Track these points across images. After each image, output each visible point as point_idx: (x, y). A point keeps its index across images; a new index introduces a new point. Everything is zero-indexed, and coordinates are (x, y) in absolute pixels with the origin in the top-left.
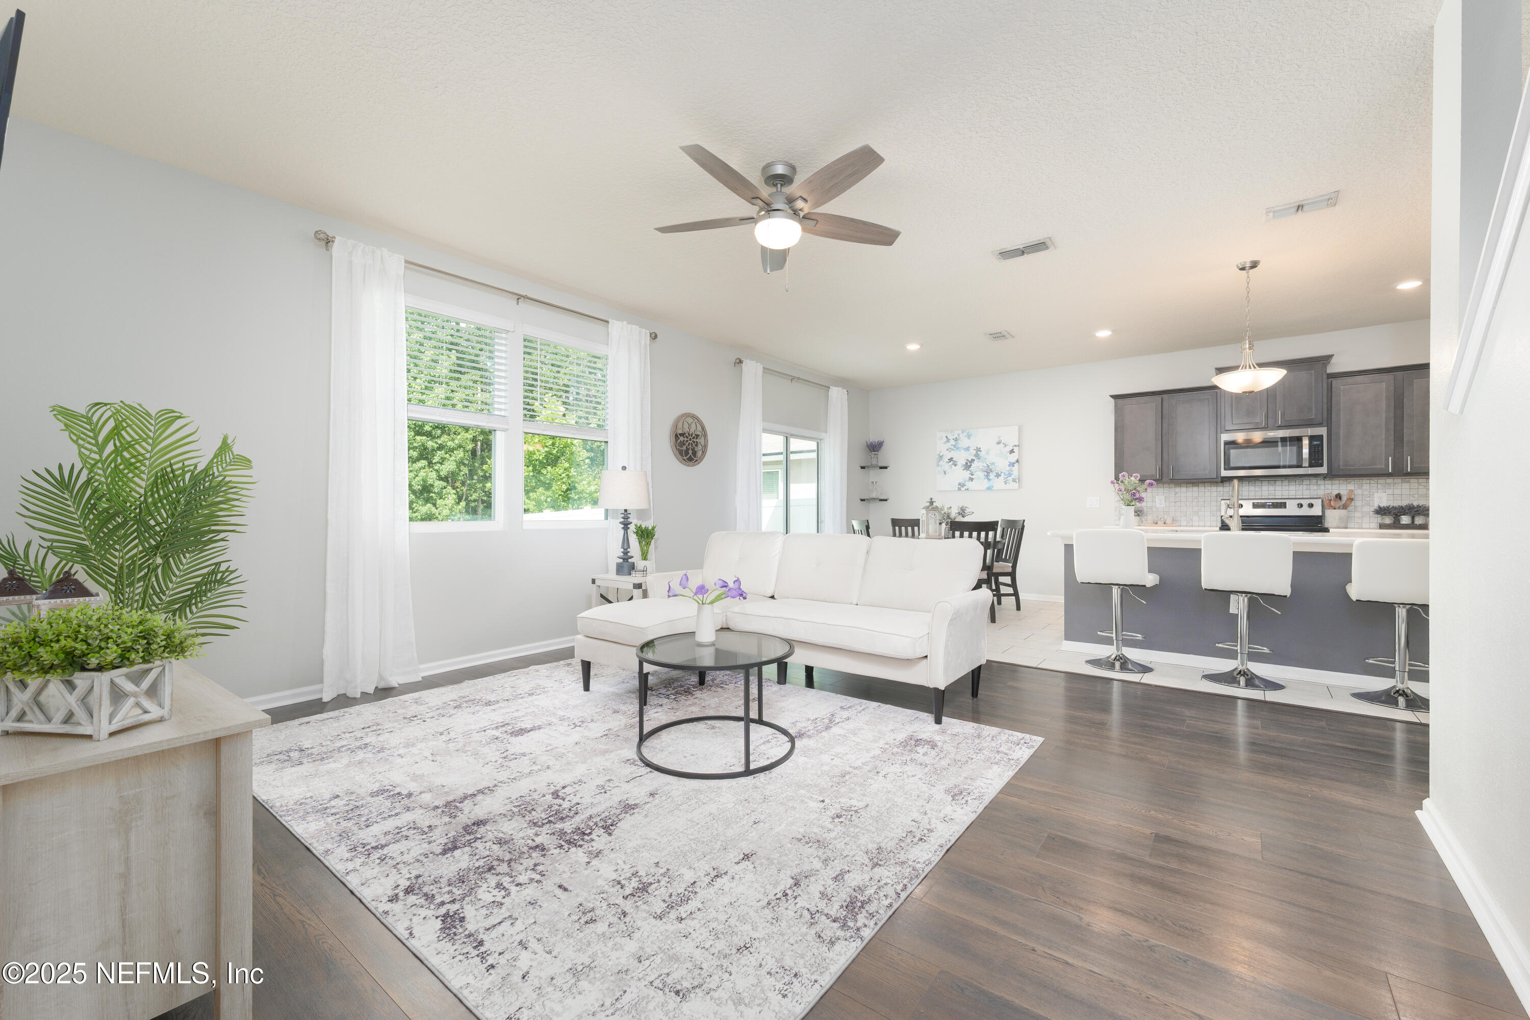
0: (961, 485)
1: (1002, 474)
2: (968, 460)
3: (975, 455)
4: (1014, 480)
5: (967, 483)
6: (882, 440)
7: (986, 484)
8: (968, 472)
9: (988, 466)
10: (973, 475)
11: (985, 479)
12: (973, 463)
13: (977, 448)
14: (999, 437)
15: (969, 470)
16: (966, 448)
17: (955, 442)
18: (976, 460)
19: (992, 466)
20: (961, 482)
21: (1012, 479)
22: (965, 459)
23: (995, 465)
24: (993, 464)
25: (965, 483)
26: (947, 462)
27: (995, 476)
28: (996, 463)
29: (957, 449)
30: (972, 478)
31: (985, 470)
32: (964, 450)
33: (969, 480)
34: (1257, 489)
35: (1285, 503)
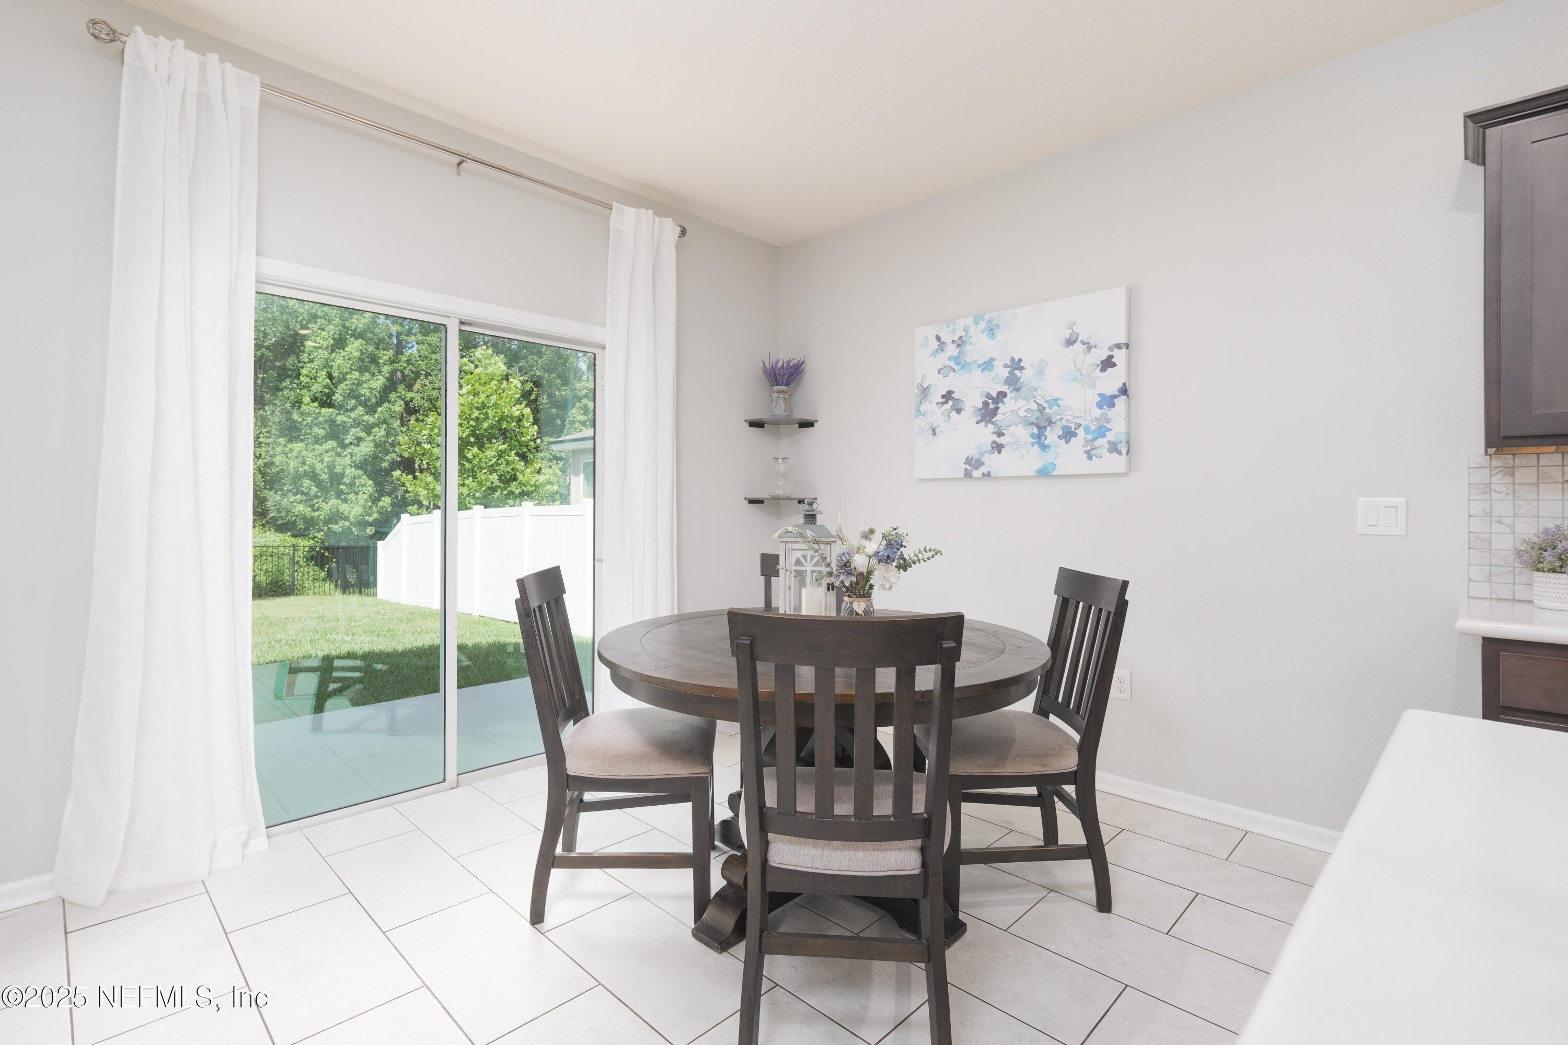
0: (973, 463)
1: (1080, 431)
2: (988, 396)
3: (1007, 382)
4: (1114, 448)
5: (986, 459)
7: (1034, 460)
8: (991, 427)
9: (1041, 409)
10: (1003, 434)
11: (1033, 444)
12: (1003, 403)
13: (1013, 359)
14: (1071, 326)
15: (992, 423)
16: (985, 363)
17: (959, 349)
18: (1011, 392)
19: (1050, 408)
20: (972, 459)
21: (1109, 442)
22: (983, 391)
23: (1059, 406)
24: (1055, 402)
25: (982, 460)
26: (938, 403)
27: (1059, 437)
28: (1062, 400)
29: (963, 367)
30: (1001, 444)
31: (1033, 419)
32: (980, 369)
33: (993, 448)
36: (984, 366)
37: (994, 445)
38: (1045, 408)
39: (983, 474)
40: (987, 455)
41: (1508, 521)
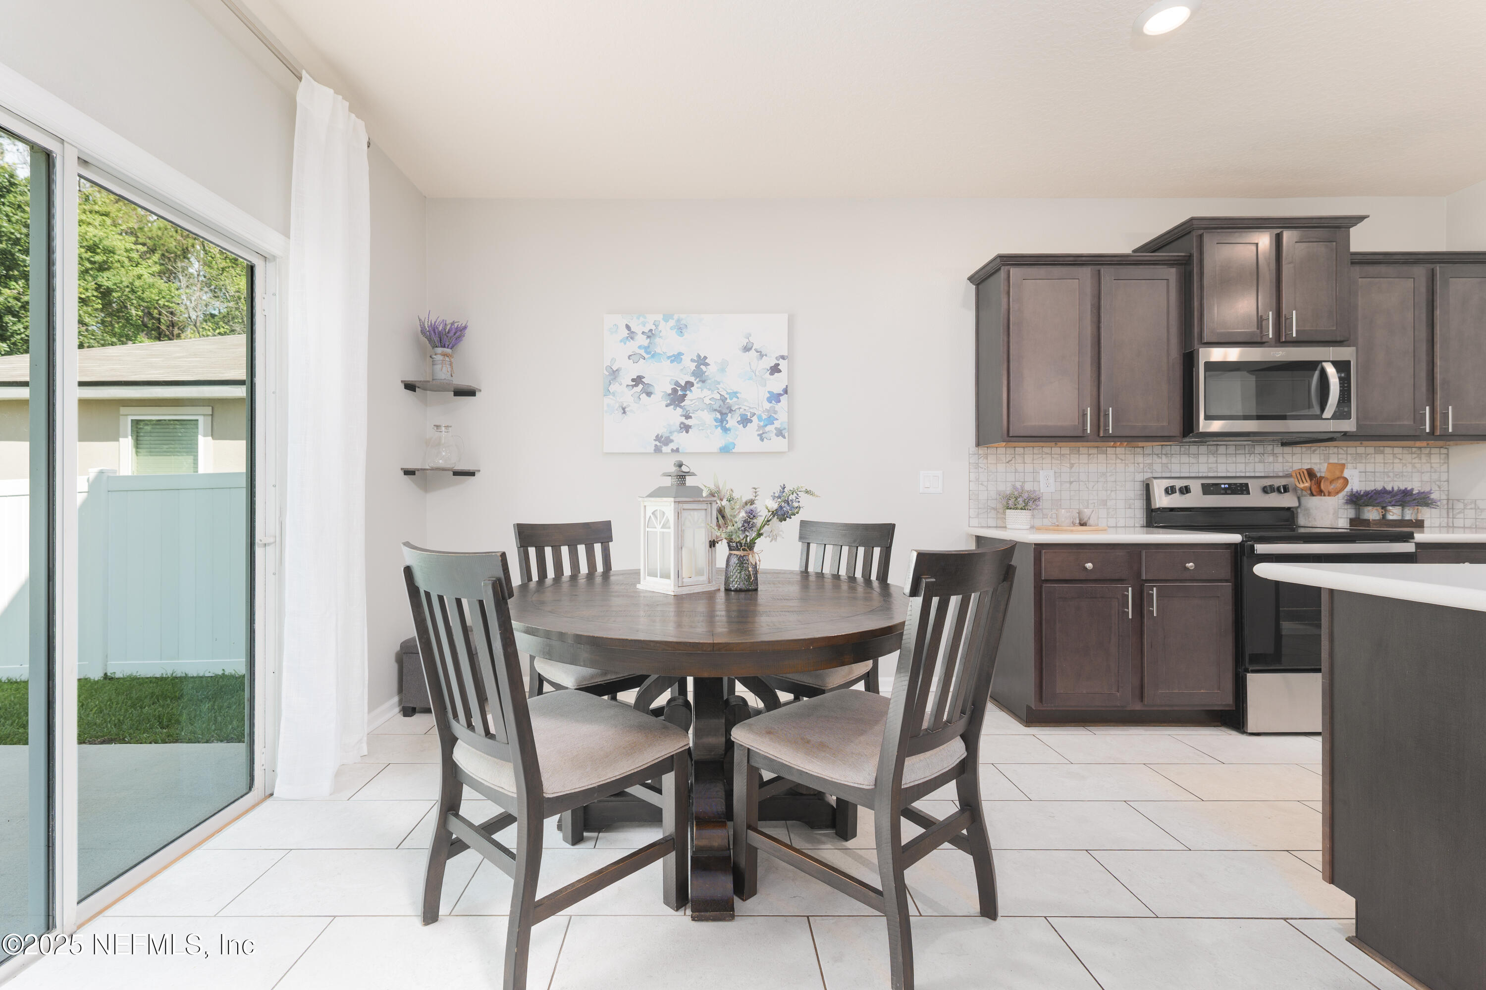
0: (663, 440)
1: (755, 419)
2: (677, 384)
3: (694, 374)
4: (780, 433)
5: (674, 437)
6: (462, 322)
7: (718, 439)
8: (679, 411)
9: (724, 399)
10: (690, 417)
11: (716, 427)
12: (691, 391)
13: (699, 356)
14: (748, 336)
15: (681, 407)
16: (674, 355)
17: (649, 340)
18: (697, 383)
19: (731, 399)
20: (662, 437)
21: (776, 429)
22: (672, 380)
23: (738, 398)
24: (735, 394)
25: (671, 438)
26: (627, 386)
27: (738, 422)
28: (740, 393)
29: (653, 356)
30: (688, 425)
31: (716, 407)
32: (669, 360)
33: (681, 428)
34: (1192, 460)
35: (1247, 485)
36: (673, 358)
37: (682, 426)
38: (726, 399)
39: (672, 450)
40: (676, 433)
41: (985, 483)
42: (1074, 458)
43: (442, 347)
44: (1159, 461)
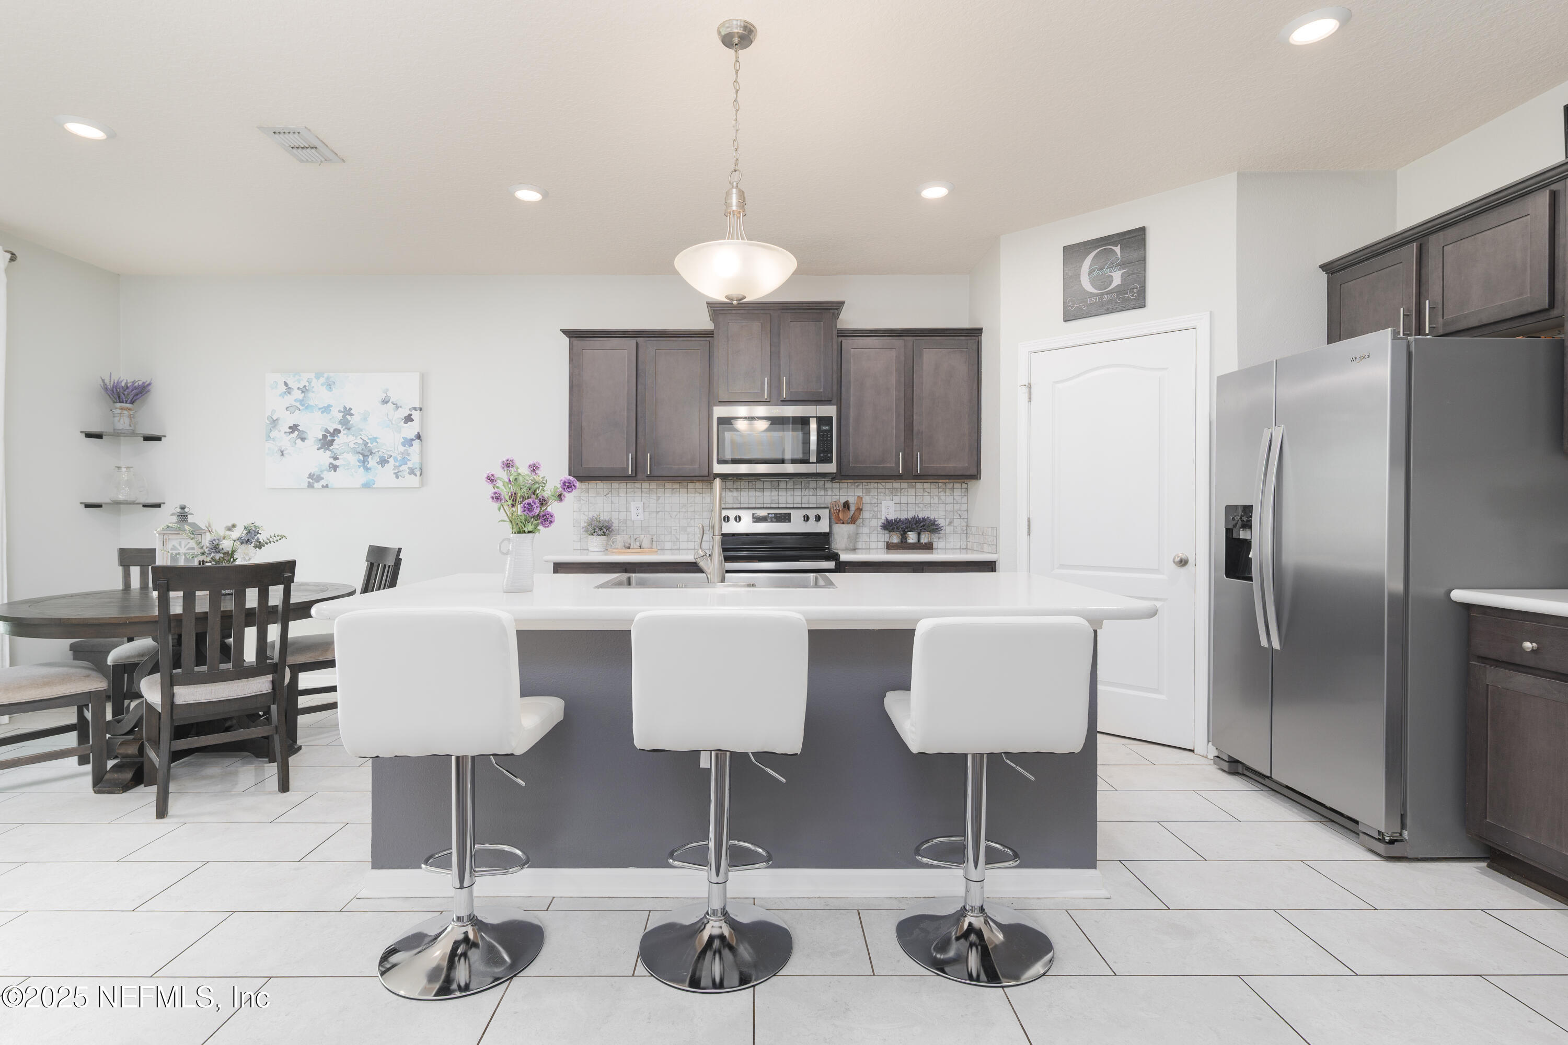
0: (314, 478)
1: (391, 460)
2: (327, 431)
3: (340, 422)
4: (412, 472)
5: (325, 475)
6: (146, 380)
7: (361, 477)
8: (328, 453)
9: (365, 444)
10: (338, 459)
11: (359, 467)
12: (338, 436)
13: (345, 408)
14: (386, 391)
15: (330, 450)
16: (324, 407)
17: (303, 394)
18: (343, 430)
19: (372, 444)
20: (314, 475)
21: (409, 468)
22: (322, 427)
23: (377, 442)
24: (375, 439)
25: (322, 476)
26: (285, 432)
27: (377, 463)
28: (380, 439)
29: (307, 408)
30: (336, 465)
31: (359, 450)
32: (320, 411)
33: (330, 468)
34: (758, 494)
35: (790, 514)
36: (323, 410)
37: (331, 466)
38: (368, 443)
39: (323, 486)
40: (325, 472)
41: (586, 513)
42: (660, 492)
43: (120, 402)
44: (731, 494)
